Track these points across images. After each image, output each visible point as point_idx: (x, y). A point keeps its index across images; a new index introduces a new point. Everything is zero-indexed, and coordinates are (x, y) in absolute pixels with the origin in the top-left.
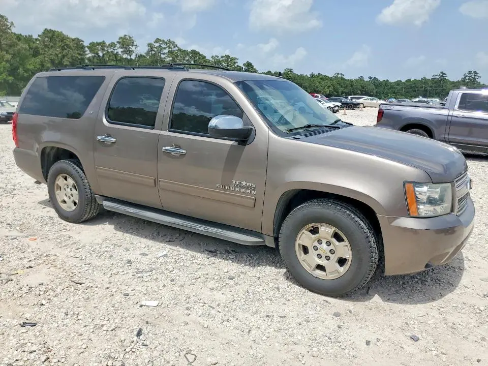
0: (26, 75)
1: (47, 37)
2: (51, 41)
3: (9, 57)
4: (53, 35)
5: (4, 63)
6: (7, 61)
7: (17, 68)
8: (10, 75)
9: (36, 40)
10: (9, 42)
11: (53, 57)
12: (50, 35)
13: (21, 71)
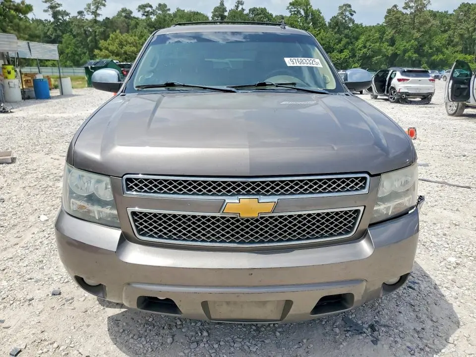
0: (430, 51)
1: (462, 11)
2: (465, 16)
3: (418, 35)
4: (469, 9)
5: (413, 41)
6: (416, 39)
7: (422, 45)
8: (415, 52)
9: (451, 15)
10: (422, 20)
11: (462, 32)
12: (466, 9)
13: (426, 48)
